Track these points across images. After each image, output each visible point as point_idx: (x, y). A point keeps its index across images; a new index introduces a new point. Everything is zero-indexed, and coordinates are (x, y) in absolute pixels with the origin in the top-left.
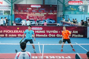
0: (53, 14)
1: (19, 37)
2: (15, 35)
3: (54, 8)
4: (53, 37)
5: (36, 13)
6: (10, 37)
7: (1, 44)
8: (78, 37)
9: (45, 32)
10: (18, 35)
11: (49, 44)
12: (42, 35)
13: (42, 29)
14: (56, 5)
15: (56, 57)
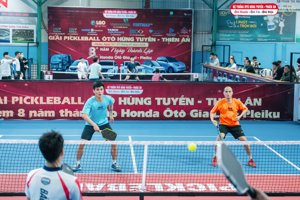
0: (177, 40)
1: (65, 118)
2: (52, 113)
3: (182, 21)
4: (179, 119)
5: (121, 39)
6: (33, 118)
7: (3, 141)
8: (264, 119)
9: (150, 103)
10: (61, 112)
11: (166, 143)
12: (143, 112)
13: (141, 92)
14: (190, 12)
15: (188, 185)
